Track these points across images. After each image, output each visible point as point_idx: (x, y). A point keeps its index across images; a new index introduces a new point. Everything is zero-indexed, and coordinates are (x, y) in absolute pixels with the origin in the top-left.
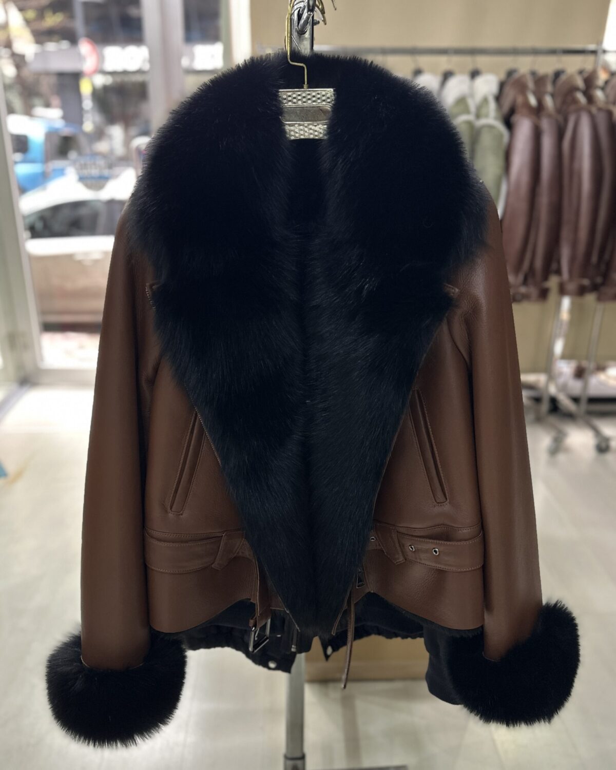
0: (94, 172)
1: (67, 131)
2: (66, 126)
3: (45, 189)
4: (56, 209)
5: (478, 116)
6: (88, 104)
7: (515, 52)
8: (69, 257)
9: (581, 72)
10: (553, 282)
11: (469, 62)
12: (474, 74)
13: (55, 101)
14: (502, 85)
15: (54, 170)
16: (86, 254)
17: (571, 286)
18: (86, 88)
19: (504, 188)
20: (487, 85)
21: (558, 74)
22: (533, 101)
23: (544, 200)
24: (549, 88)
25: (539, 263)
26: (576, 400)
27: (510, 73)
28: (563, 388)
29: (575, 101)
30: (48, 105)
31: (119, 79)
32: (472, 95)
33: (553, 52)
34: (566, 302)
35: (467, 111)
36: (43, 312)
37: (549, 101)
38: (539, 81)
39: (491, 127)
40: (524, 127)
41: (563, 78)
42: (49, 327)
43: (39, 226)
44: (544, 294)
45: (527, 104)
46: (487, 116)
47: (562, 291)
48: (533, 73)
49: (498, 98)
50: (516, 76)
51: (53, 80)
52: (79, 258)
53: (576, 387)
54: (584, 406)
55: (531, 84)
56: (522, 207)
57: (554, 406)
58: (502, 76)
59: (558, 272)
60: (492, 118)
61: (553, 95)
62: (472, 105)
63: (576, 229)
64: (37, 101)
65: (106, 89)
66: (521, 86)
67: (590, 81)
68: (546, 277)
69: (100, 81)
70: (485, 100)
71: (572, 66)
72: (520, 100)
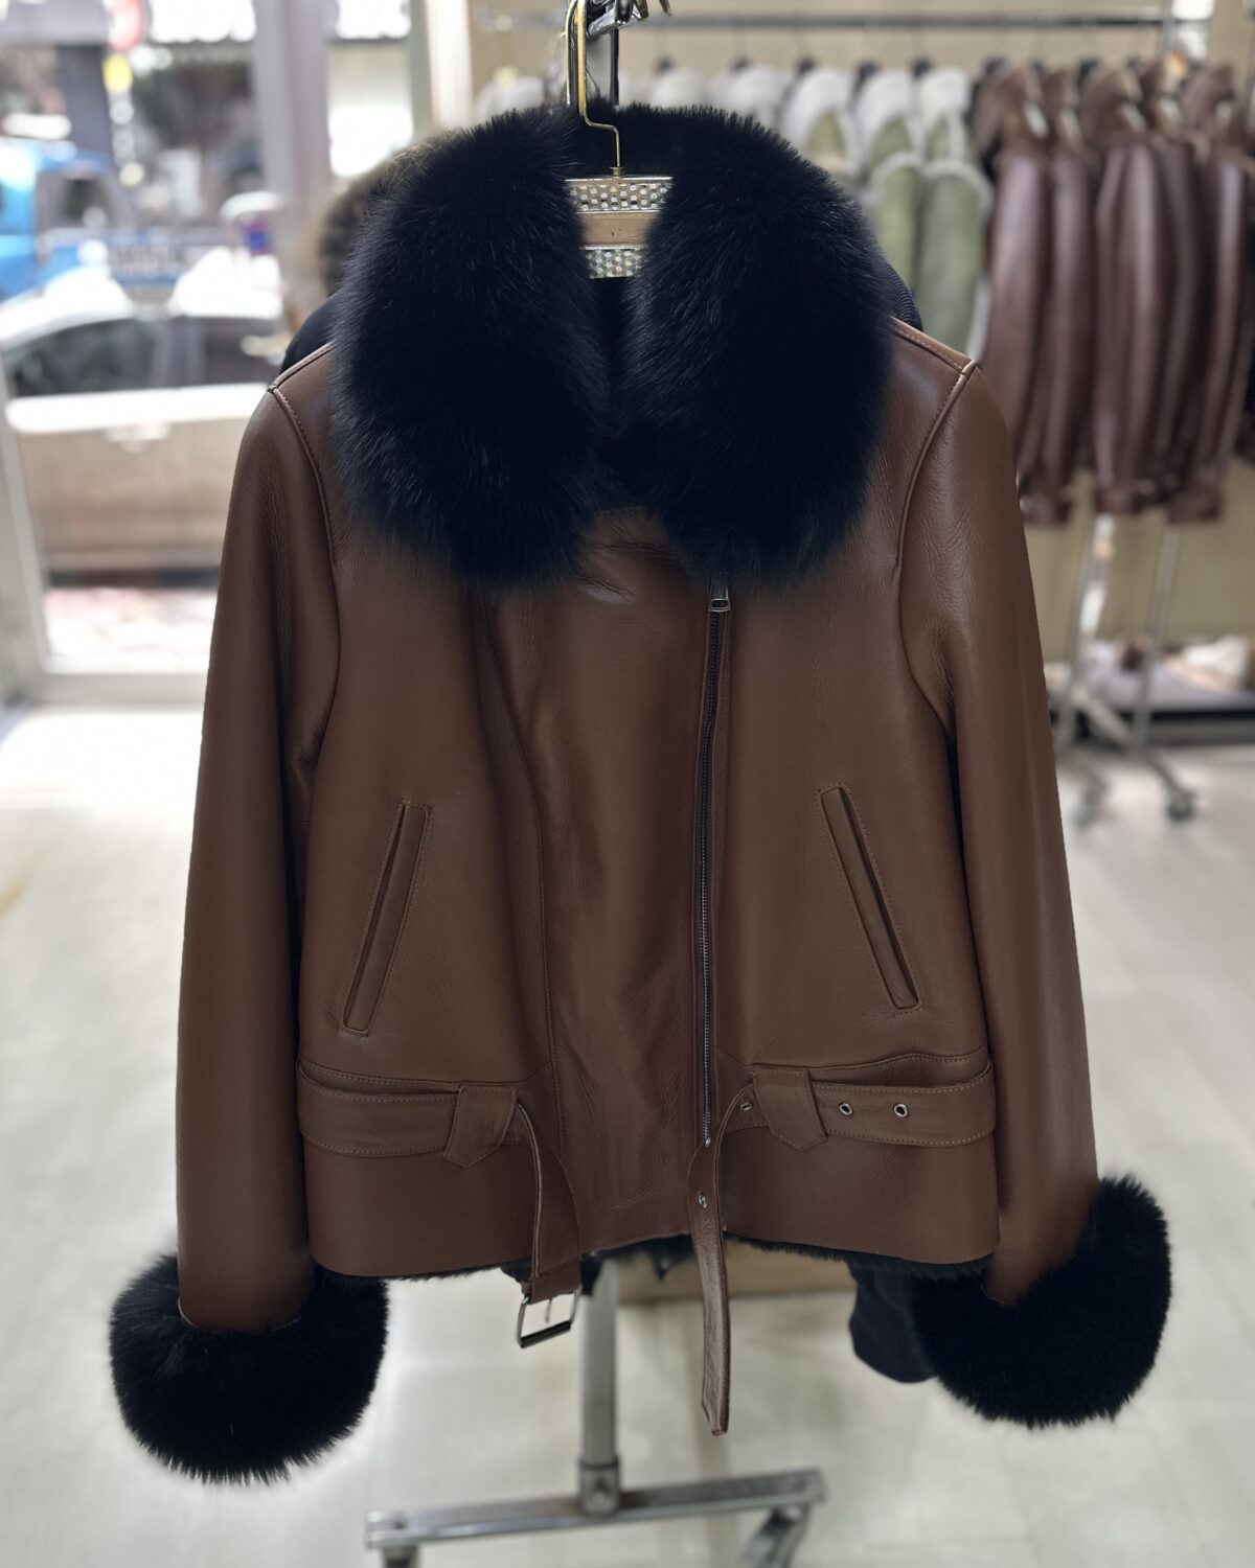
0: (148, 268)
1: (82, 168)
2: (79, 157)
3: (40, 293)
4: (66, 337)
5: (930, 154)
6: (122, 110)
7: (999, 23)
8: (98, 436)
9: (1132, 64)
10: (1081, 487)
11: (908, 44)
12: (921, 69)
13: (52, 99)
14: (976, 91)
15: (59, 251)
16: (132, 428)
17: (1118, 497)
18: (118, 77)
19: (983, 303)
20: (946, 92)
21: (1086, 68)
22: (1037, 122)
23: (1063, 323)
24: (1070, 95)
25: (1053, 452)
26: (1126, 716)
27: (992, 66)
28: (1101, 693)
29: (1121, 124)
30: (36, 109)
31: (184, 58)
32: (916, 110)
33: (1074, 23)
34: (1105, 527)
35: (906, 145)
36: (47, 548)
37: (1069, 125)
38: (1050, 82)
39: (954, 179)
40: (1021, 177)
41: (1097, 77)
42: (63, 579)
43: (34, 371)
44: (1062, 513)
45: (1025, 130)
46: (946, 155)
47: (1100, 505)
48: (1038, 67)
49: (970, 118)
50: (1003, 73)
51: (47, 59)
52: (118, 437)
53: (1126, 688)
54: (1142, 729)
55: (1032, 89)
56: (1018, 339)
57: (1084, 727)
58: (975, 70)
59: (1092, 465)
60: (956, 161)
61: (1079, 112)
62: (917, 131)
63: (1125, 380)
64: (13, 100)
65: (157, 76)
66: (1014, 95)
67: (1149, 81)
68: (1066, 477)
69: (146, 60)
70: (942, 125)
71: (1114, 51)
72: (1012, 122)
